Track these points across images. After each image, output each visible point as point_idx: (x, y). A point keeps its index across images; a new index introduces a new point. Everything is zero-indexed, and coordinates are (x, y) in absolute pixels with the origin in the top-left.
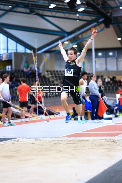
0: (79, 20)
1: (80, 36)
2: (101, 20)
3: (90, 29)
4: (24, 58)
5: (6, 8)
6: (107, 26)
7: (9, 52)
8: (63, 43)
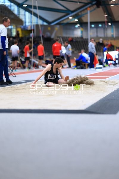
0: (80, 2)
1: (80, 14)
2: (94, 3)
3: (86, 9)
6: (98, 7)
7: (33, 24)
8: (68, 18)
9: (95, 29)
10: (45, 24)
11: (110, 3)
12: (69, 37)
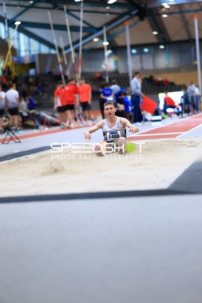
0: (110, 13)
2: (134, 12)
4: (49, 60)
5: (26, 4)
6: (141, 19)
7: (33, 53)
8: (92, 41)
9: (138, 57)
10: (53, 52)
11: (160, 12)
12: (95, 73)
